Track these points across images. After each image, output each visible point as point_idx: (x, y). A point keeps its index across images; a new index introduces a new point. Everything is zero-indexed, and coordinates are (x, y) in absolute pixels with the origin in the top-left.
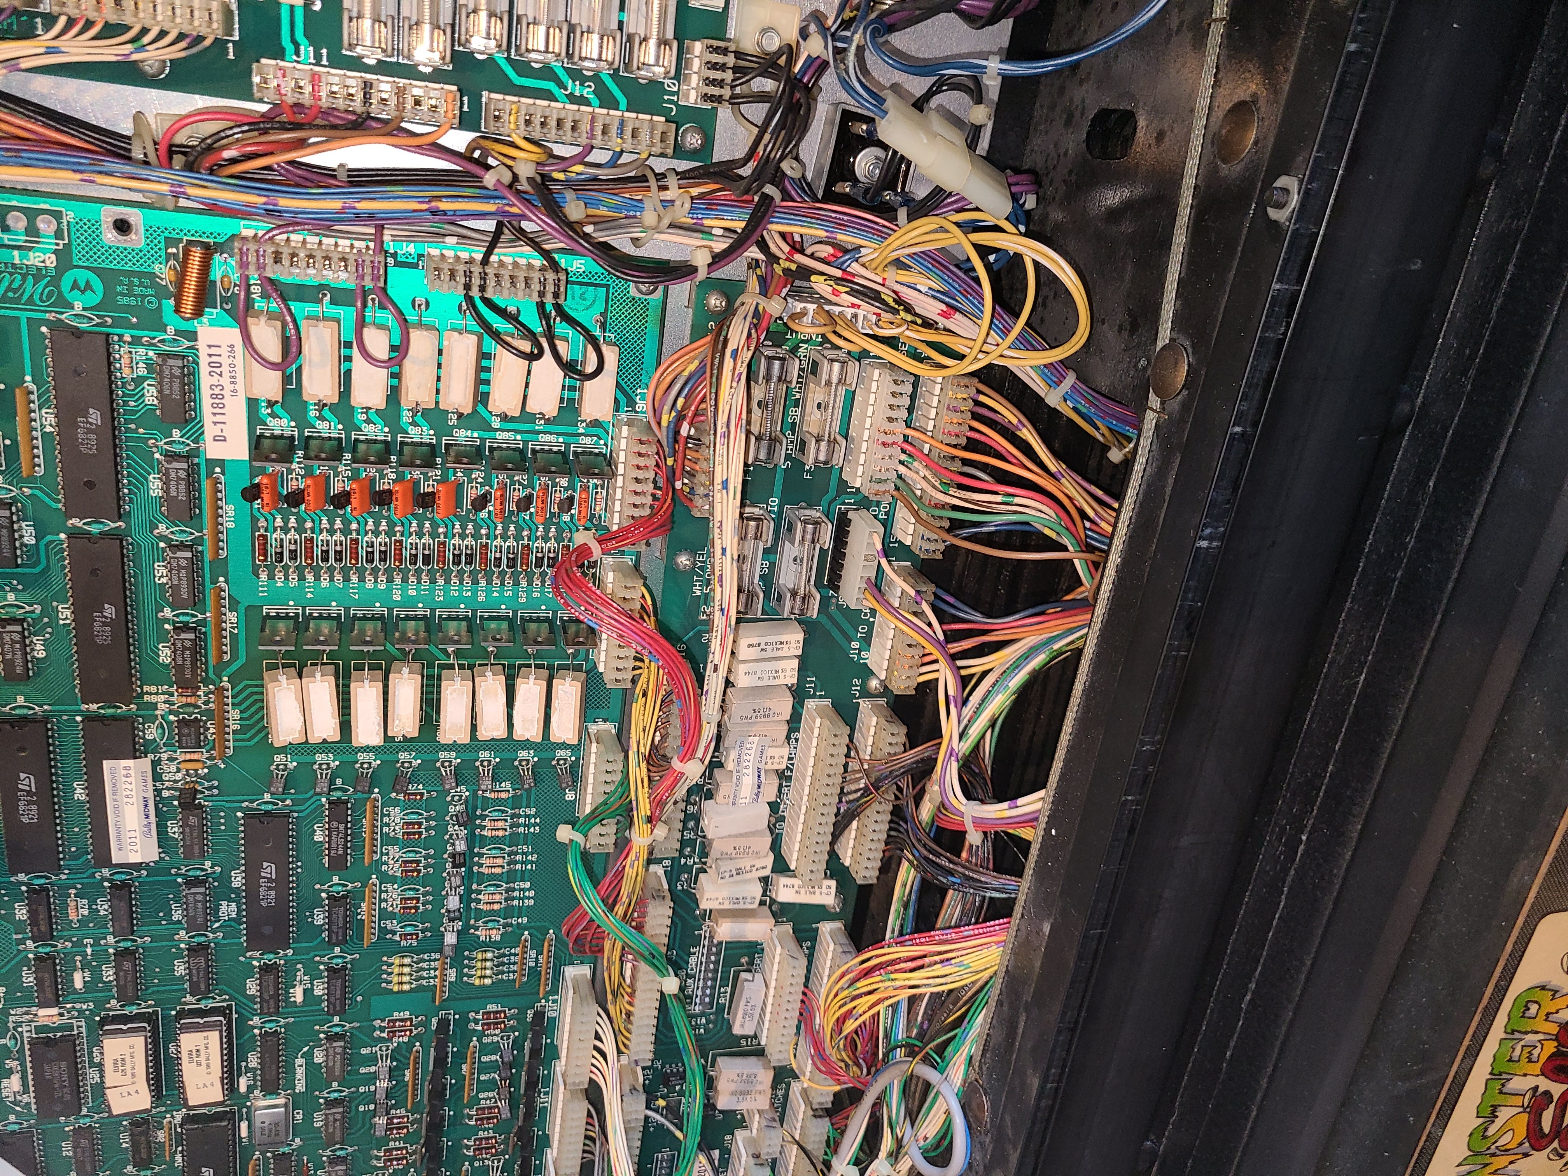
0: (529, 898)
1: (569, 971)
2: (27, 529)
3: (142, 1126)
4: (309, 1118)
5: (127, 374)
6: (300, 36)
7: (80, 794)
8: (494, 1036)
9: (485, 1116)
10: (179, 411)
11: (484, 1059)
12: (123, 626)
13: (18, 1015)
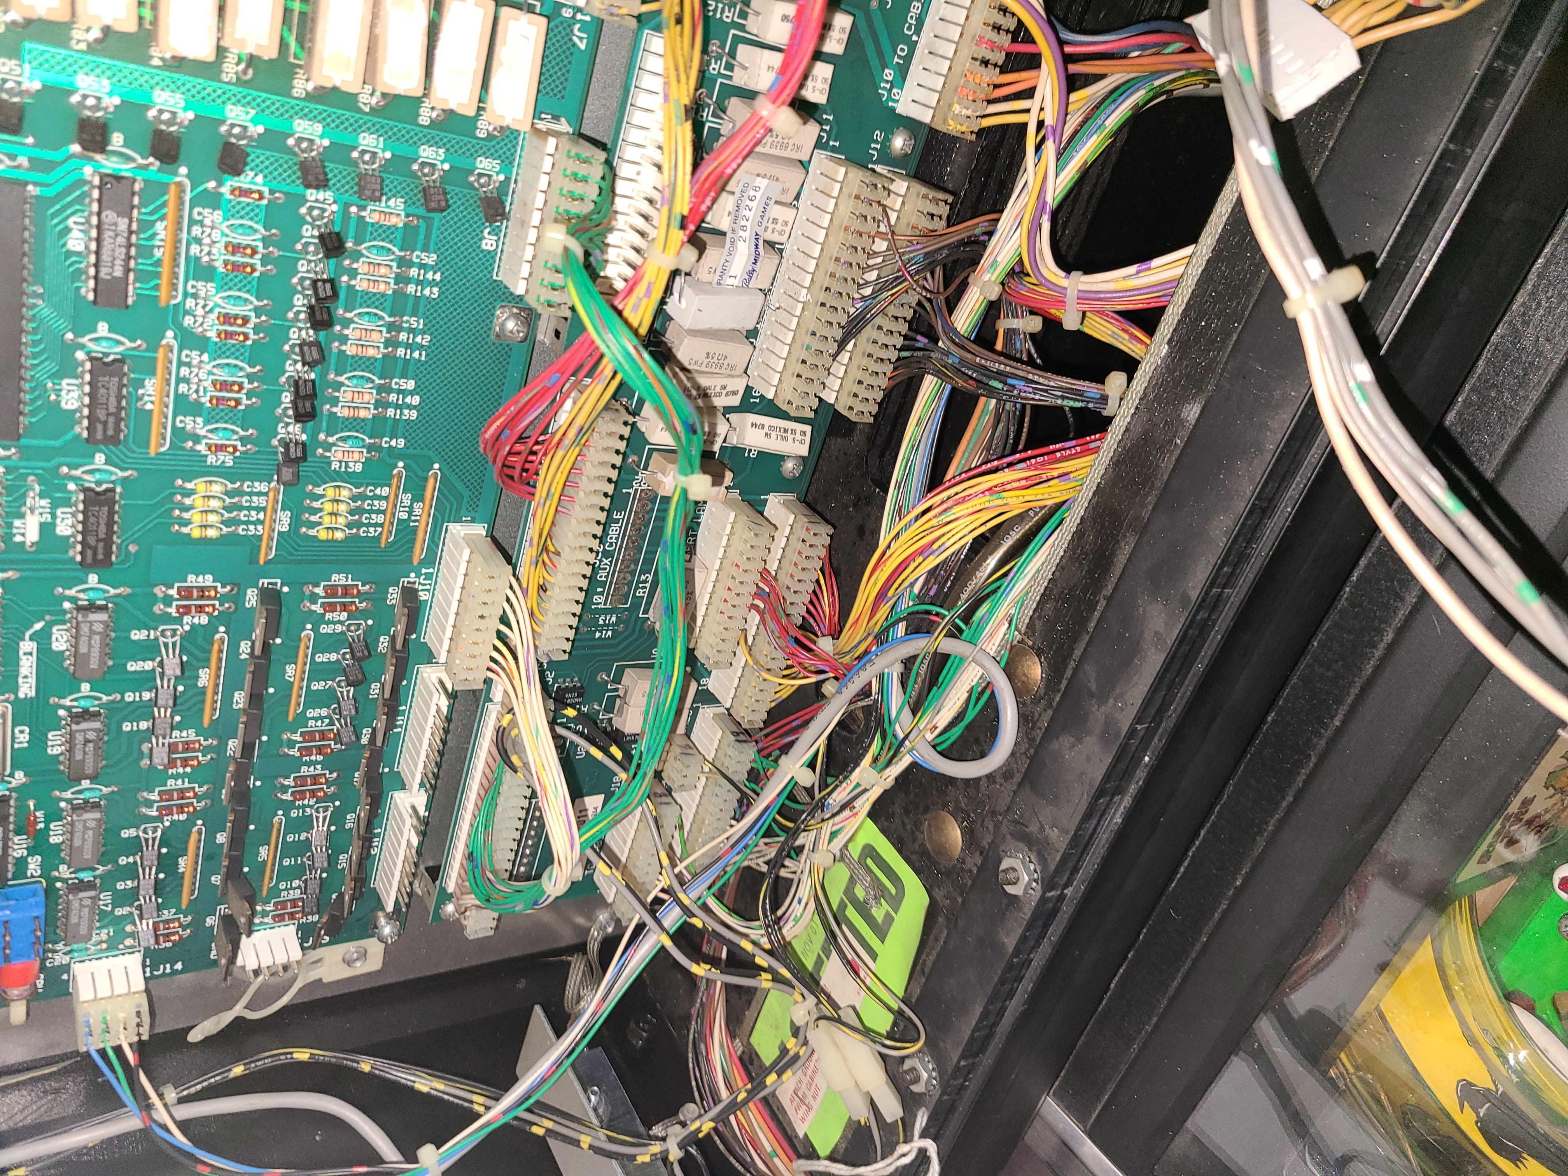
0: (410, 407)
1: (456, 530)
4: (39, 740)
8: (337, 623)
9: (313, 744)
11: (320, 659)
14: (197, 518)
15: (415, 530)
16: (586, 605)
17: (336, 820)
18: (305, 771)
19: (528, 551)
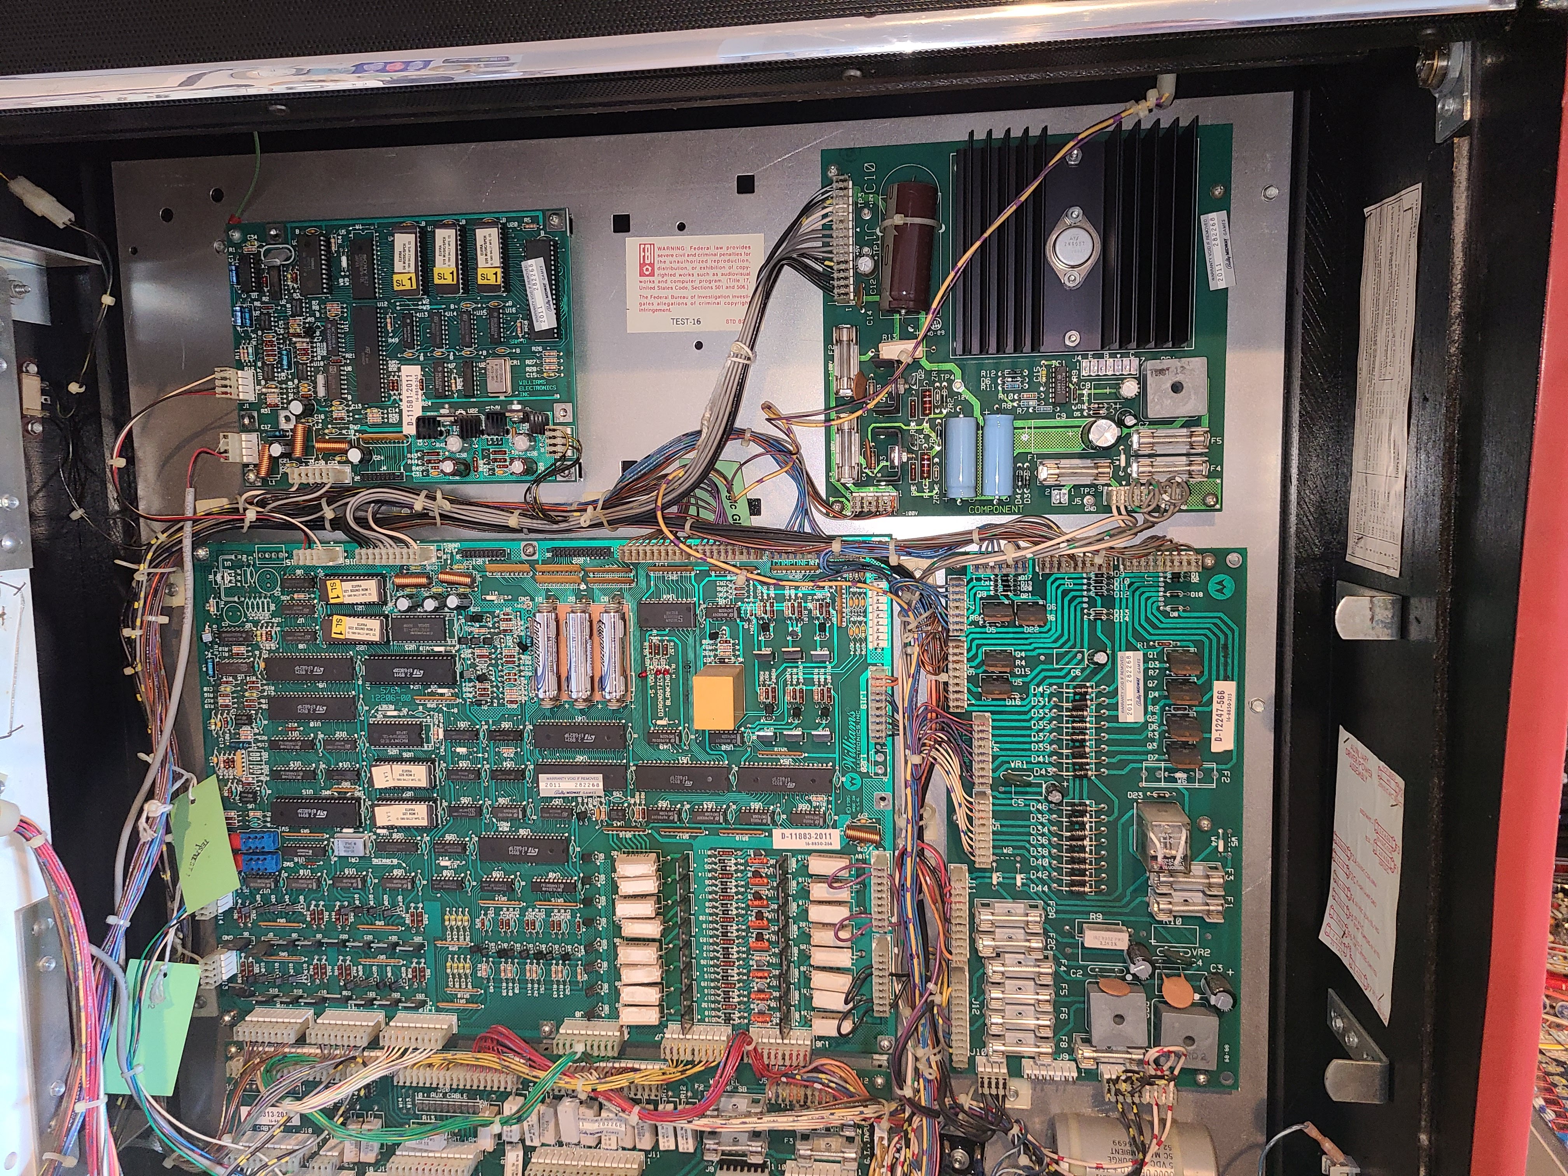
0: (507, 992)
1: (454, 1018)
2: (728, 748)
3: (356, 776)
4: (353, 865)
5: (813, 798)
6: (979, 880)
7: (580, 758)
8: (406, 974)
9: (345, 971)
10: (796, 821)
11: (389, 968)
12: (680, 788)
13: (438, 717)
14: (453, 917)
15: (452, 1002)
16: (417, 1089)
17: (300, 985)
18: (329, 968)
19: (449, 1056)
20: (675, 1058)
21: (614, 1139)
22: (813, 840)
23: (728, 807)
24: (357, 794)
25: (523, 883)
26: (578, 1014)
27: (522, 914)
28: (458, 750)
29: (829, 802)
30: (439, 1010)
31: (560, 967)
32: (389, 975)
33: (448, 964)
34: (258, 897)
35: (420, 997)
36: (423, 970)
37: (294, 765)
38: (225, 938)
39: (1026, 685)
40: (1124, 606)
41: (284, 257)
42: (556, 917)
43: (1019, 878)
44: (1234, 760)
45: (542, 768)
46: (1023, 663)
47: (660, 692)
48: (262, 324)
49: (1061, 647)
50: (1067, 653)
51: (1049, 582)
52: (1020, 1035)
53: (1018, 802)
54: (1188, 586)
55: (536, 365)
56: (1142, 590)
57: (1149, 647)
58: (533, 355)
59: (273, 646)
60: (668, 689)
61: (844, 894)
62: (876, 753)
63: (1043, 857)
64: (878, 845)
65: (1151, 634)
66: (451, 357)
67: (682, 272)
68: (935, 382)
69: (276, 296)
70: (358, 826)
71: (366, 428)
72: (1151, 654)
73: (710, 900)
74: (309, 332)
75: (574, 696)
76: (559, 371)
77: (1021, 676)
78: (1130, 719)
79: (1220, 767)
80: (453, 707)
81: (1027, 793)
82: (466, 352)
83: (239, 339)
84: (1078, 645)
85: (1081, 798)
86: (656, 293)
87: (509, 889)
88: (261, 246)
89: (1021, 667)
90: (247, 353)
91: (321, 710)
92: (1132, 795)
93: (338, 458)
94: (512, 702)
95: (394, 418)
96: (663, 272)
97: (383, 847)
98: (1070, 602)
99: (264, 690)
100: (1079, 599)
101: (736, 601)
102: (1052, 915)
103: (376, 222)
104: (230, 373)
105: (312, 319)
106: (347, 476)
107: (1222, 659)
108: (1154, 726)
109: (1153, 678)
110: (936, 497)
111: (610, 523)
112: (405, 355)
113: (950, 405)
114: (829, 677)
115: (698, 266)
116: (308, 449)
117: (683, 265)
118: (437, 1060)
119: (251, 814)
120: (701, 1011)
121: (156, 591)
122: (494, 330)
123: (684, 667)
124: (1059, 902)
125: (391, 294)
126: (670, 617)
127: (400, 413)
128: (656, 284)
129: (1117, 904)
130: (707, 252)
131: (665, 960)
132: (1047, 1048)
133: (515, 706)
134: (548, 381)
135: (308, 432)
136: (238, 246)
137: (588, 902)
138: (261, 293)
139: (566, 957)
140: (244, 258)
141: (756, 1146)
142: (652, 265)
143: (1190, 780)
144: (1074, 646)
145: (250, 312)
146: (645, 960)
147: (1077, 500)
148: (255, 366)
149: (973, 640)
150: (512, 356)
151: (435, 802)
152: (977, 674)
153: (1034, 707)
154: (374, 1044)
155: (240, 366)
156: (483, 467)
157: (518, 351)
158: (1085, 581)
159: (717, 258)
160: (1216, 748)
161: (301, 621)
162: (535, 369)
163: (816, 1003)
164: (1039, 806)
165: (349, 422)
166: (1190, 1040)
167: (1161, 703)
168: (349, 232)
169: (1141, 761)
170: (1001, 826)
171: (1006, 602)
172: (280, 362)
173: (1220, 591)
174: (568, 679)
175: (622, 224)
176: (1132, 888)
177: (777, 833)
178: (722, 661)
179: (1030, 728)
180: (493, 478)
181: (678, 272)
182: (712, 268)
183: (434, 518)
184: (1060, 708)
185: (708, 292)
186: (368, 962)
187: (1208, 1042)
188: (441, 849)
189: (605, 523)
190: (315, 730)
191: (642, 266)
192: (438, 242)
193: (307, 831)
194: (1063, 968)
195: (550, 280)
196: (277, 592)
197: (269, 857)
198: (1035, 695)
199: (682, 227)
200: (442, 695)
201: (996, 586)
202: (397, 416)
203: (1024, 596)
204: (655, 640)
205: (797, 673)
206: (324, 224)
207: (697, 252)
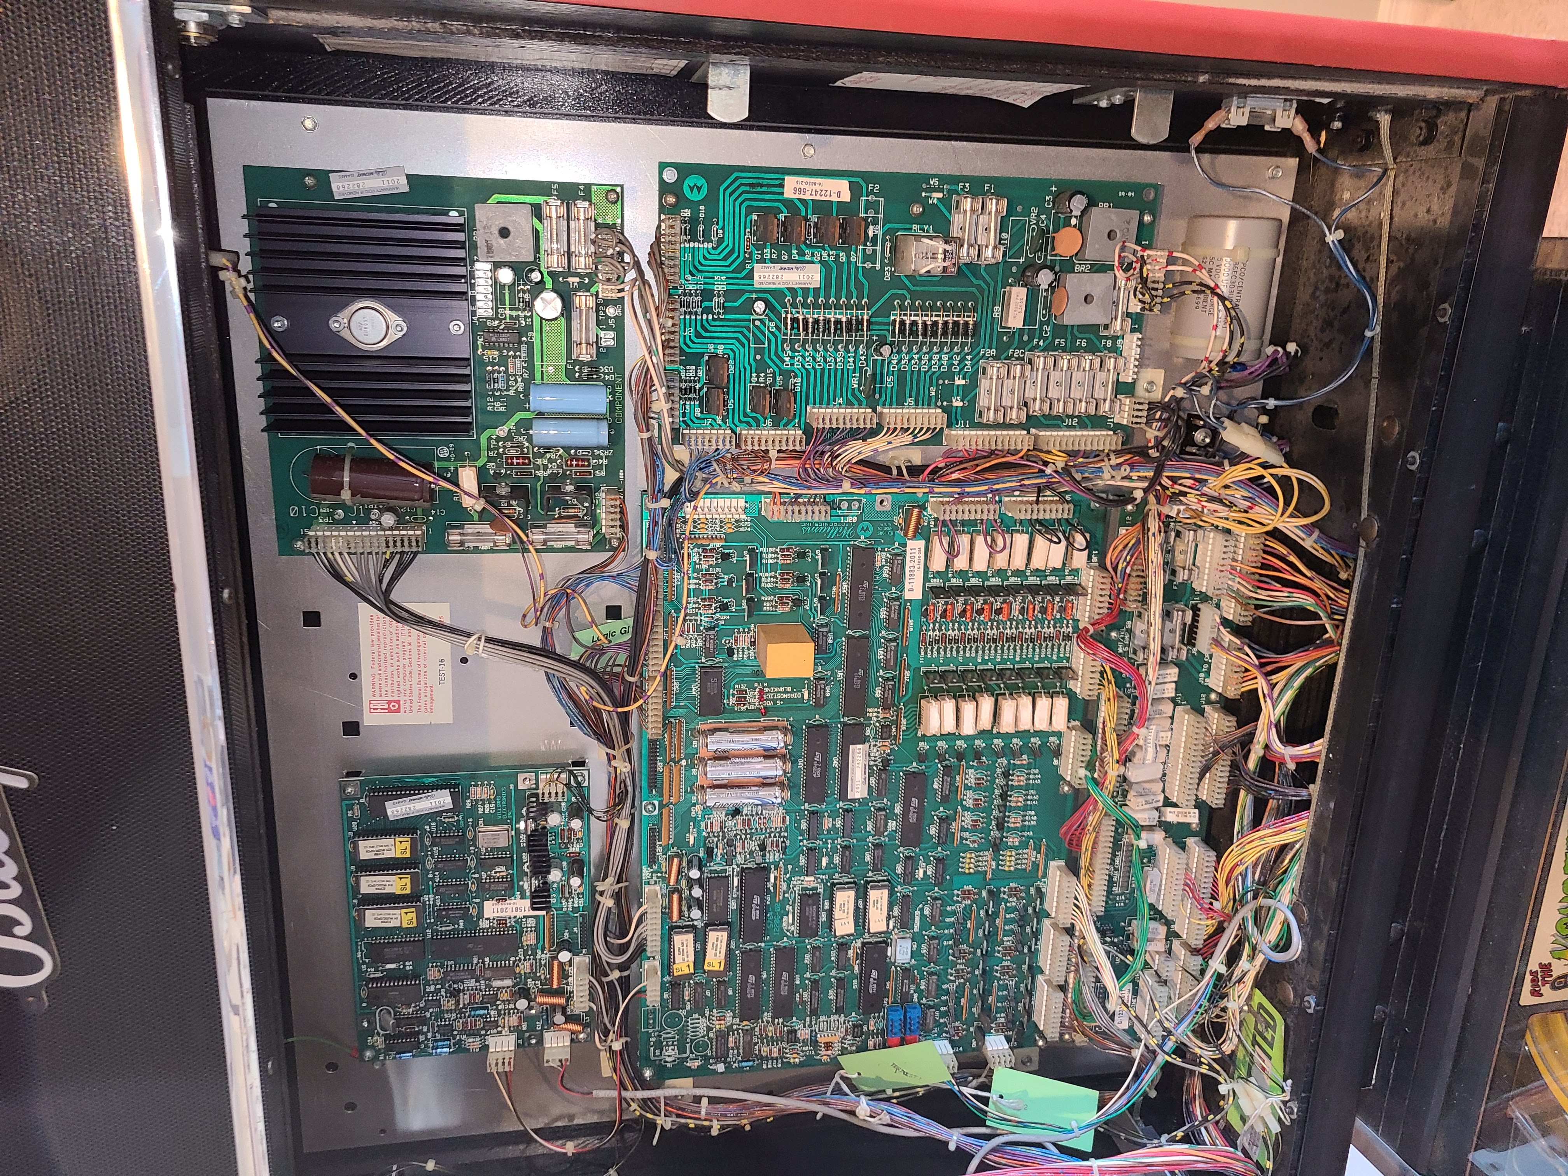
0: (1033, 821)
1: (1053, 864)
2: (830, 637)
3: (843, 946)
4: (919, 947)
5: (878, 564)
6: (959, 418)
7: (835, 763)
8: (1013, 902)
9: (1007, 952)
10: (898, 579)
11: (1008, 916)
12: (865, 679)
13: (795, 881)
14: (967, 866)
15: (1038, 865)
16: (1109, 892)
17: (1017, 986)
18: (1004, 963)
19: (1083, 872)
20: (1098, 687)
21: (1162, 734)
22: (916, 564)
23: (883, 637)
24: (859, 944)
25: (942, 809)
26: (1056, 762)
27: (968, 809)
28: (824, 864)
29: (883, 550)
30: (1045, 876)
31: (1015, 778)
32: (1012, 916)
33: (1007, 869)
34: (942, 1021)
35: (1033, 891)
36: (1011, 889)
37: (832, 995)
38: (974, 1045)
39: (783, 373)
40: (711, 281)
41: (387, 1016)
42: (971, 781)
43: (957, 382)
44: (859, 180)
45: (843, 795)
46: (762, 375)
47: (779, 696)
48: (447, 1032)
49: (748, 340)
50: (754, 334)
51: (687, 350)
52: (1098, 383)
53: (890, 381)
54: (693, 221)
55: (483, 804)
56: (697, 264)
57: (751, 258)
58: (474, 807)
59: (729, 1014)
60: (777, 689)
61: (964, 541)
62: (840, 509)
63: (940, 359)
64: (923, 507)
65: (738, 256)
66: (477, 876)
67: (396, 676)
68: (498, 453)
69: (424, 1021)
70: (886, 943)
71: (540, 945)
72: (756, 256)
73: (965, 652)
74: (455, 994)
75: (781, 773)
76: (488, 785)
77: (774, 378)
78: (817, 277)
79: (864, 193)
80: (786, 868)
81: (882, 374)
82: (472, 863)
83: (460, 1048)
84: (747, 324)
85: (888, 324)
86: (415, 698)
87: (945, 821)
88: (378, 1034)
89: (766, 377)
90: (474, 1044)
91: (785, 976)
92: (887, 276)
93: (567, 968)
94: (784, 821)
95: (531, 922)
96: (396, 692)
97: (904, 923)
98: (706, 331)
99: (768, 1022)
100: (705, 323)
101: (699, 631)
102: (993, 352)
103: (354, 940)
104: (491, 1059)
105: (443, 992)
106: (583, 959)
107: (764, 189)
108: (825, 254)
109: (780, 256)
110: (607, 453)
111: (627, 742)
112: (474, 914)
113: (521, 439)
114: (770, 550)
115: (390, 661)
116: (559, 992)
117: (389, 674)
118: (1085, 881)
119: (871, 1028)
120: (1060, 660)
121: (680, 1109)
122: (451, 842)
123: (758, 676)
124: (982, 345)
125: (420, 928)
126: (712, 690)
127: (526, 917)
128: (407, 698)
129: (986, 293)
130: (376, 654)
131: (1013, 691)
132: (1110, 363)
133: (788, 818)
134: (498, 793)
135: (544, 992)
136: (378, 1052)
137: (960, 756)
138: (420, 1032)
139: (1006, 775)
140: (388, 1049)
141: (1177, 616)
142: (389, 702)
143: (875, 222)
144: (748, 328)
145: (437, 1041)
146: (1013, 710)
147: (611, 322)
148: (485, 1035)
149: (740, 421)
150: (475, 825)
151: (868, 882)
152: (771, 417)
153: (803, 366)
154: (1070, 931)
155: (485, 1048)
156: (575, 848)
157: (470, 820)
158: (688, 317)
159: (382, 645)
160: (846, 197)
161: (708, 993)
162: (487, 806)
163: (1059, 565)
164: (894, 362)
165: (535, 959)
166: (1111, 235)
167: (803, 247)
168: (364, 963)
169: (857, 267)
170: (911, 396)
171: (705, 389)
172: (481, 1016)
173: (699, 189)
174: (765, 778)
175: (352, 728)
176: (973, 280)
177: (908, 595)
178: (753, 644)
179: (823, 370)
180: (585, 839)
181: (396, 679)
182: (391, 649)
183: (620, 888)
184: (805, 341)
185: (414, 653)
186: (1001, 933)
187: (1113, 217)
188: (909, 877)
189: (627, 747)
190: (802, 980)
191: (390, 711)
192: (373, 890)
193: (888, 984)
194: (1041, 343)
195: (406, 796)
196: (683, 1013)
197: (908, 1015)
198: (792, 365)
199: (354, 676)
200: (776, 878)
201: (690, 399)
202: (529, 920)
203: (700, 373)
204: (733, 700)
205: (767, 579)
206: (357, 984)
207: (377, 662)
